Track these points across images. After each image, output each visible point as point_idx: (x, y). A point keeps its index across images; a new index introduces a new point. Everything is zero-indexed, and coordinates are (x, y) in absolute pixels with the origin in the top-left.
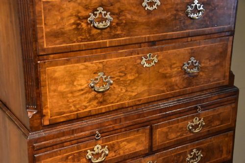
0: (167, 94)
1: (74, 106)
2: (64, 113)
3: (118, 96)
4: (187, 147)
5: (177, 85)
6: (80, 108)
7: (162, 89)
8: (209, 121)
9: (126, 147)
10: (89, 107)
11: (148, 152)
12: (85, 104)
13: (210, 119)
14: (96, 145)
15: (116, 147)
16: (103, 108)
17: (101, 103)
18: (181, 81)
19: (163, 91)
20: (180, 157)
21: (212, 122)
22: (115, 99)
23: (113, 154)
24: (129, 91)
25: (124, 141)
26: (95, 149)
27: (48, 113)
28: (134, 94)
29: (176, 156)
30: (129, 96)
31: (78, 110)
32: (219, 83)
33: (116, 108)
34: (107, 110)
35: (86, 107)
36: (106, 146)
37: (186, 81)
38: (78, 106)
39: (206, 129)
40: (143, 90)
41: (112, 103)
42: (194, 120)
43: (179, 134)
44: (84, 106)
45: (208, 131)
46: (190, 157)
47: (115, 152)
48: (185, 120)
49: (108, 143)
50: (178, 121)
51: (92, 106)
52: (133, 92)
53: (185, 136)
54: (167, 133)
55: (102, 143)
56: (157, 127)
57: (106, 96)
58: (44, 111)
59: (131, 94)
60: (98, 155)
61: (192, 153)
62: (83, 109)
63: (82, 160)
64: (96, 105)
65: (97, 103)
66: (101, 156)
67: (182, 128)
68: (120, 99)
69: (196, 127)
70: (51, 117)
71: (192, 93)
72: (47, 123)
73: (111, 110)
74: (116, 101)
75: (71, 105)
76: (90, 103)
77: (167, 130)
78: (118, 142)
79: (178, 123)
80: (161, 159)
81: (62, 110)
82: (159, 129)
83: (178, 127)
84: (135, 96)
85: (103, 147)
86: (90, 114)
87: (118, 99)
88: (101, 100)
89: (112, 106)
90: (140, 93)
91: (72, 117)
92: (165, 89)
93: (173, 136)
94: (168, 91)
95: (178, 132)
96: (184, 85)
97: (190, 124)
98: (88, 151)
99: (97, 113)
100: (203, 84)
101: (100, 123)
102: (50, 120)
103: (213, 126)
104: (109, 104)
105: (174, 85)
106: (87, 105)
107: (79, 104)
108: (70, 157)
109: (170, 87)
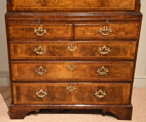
0: (86, 9)
1: (29, 4)
2: (23, 6)
3: (53, 4)
4: (99, 43)
5: (93, 4)
6: (32, 5)
7: (82, 5)
8: (116, 30)
9: (57, 32)
10: (37, 6)
11: (71, 39)
12: (34, 4)
13: (116, 29)
14: (39, 27)
15: (51, 31)
16: (45, 8)
17: (43, 5)
18: (96, 2)
19: (83, 6)
20: (93, 48)
21: (118, 32)
22: (52, 5)
23: (49, 34)
24: (60, 2)
25: (56, 29)
26: (39, 28)
27: (15, 4)
28: (63, 4)
29: (91, 46)
30: (60, 5)
31: (30, 7)
32: (126, 8)
33: (52, 10)
34: (47, 10)
35: (35, 6)
36: (45, 29)
37: (99, 3)
38: (30, 5)
39: (113, 35)
40: (69, 3)
41: (50, 7)
42: (104, 28)
43: (93, 34)
44: (34, 5)
45: (115, 37)
46: (100, 49)
47: (50, 33)
48: (97, 26)
49: (46, 27)
50: (92, 26)
51: (38, 6)
52: (63, 3)
53: (97, 36)
54: (84, 31)
55: (43, 27)
56: (77, 26)
57: (46, 2)
58: (13, 3)
59: (62, 4)
60: (40, 32)
61: (103, 48)
62: (33, 7)
63: (32, 33)
64: (41, 6)
65: (41, 5)
66: (42, 33)
67: (95, 31)
68: (55, 6)
69: (105, 32)
70: (16, 7)
71: (104, 11)
72: (14, 9)
73: (49, 10)
74: (52, 6)
75: (27, 3)
76: (37, 4)
77: (84, 29)
78: (52, 29)
79: (92, 27)
80: (80, 45)
81: (22, 5)
82: (79, 28)
83: (92, 29)
84: (64, 5)
85: (43, 29)
86: (37, 10)
87: (54, 5)
88: (43, 4)
89: (50, 8)
90: (67, 5)
91: (27, 10)
92: (84, 5)
93: (88, 34)
94: (86, 7)
95: (92, 32)
96: (98, 5)
97: (101, 29)
98: (35, 29)
99: (41, 10)
100: (113, 7)
101: (42, 16)
102: (16, 8)
103: (119, 35)
104: (48, 7)
105: (90, 4)
106: (35, 5)
107: (31, 3)
108: (26, 29)
109: (88, 4)
